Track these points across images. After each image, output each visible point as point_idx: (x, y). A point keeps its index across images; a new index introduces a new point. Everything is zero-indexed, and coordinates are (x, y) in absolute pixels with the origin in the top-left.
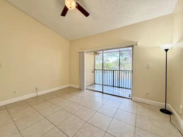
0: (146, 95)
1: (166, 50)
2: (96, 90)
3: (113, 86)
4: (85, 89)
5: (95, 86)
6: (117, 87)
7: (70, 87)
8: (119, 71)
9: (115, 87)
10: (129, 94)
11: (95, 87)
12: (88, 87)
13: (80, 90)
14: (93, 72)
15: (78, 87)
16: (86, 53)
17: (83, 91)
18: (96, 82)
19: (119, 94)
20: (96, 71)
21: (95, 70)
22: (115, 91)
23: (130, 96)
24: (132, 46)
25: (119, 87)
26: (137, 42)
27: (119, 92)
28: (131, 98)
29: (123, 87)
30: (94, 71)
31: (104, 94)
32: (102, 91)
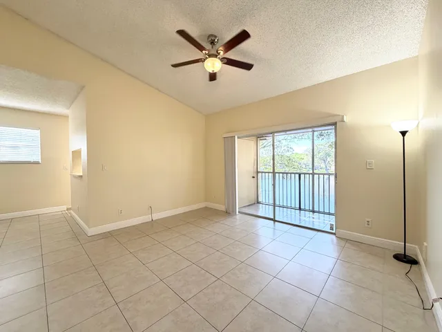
0: (366, 225)
1: (404, 133)
2: (259, 214)
3: (300, 209)
4: (237, 213)
5: (258, 207)
6: (309, 211)
7: (206, 209)
8: (313, 174)
9: (305, 210)
10: (331, 224)
11: (257, 209)
12: (244, 209)
13: (229, 213)
14: (253, 177)
15: (223, 208)
16: (238, 138)
17: (233, 216)
18: (260, 200)
19: (313, 225)
20: (260, 175)
21: (258, 172)
22: (304, 218)
23: (332, 229)
24: (335, 124)
25: (313, 212)
26: (343, 116)
27: (314, 220)
28: (334, 231)
29: (321, 210)
30: (256, 176)
31: (276, 223)
32: (272, 217)
